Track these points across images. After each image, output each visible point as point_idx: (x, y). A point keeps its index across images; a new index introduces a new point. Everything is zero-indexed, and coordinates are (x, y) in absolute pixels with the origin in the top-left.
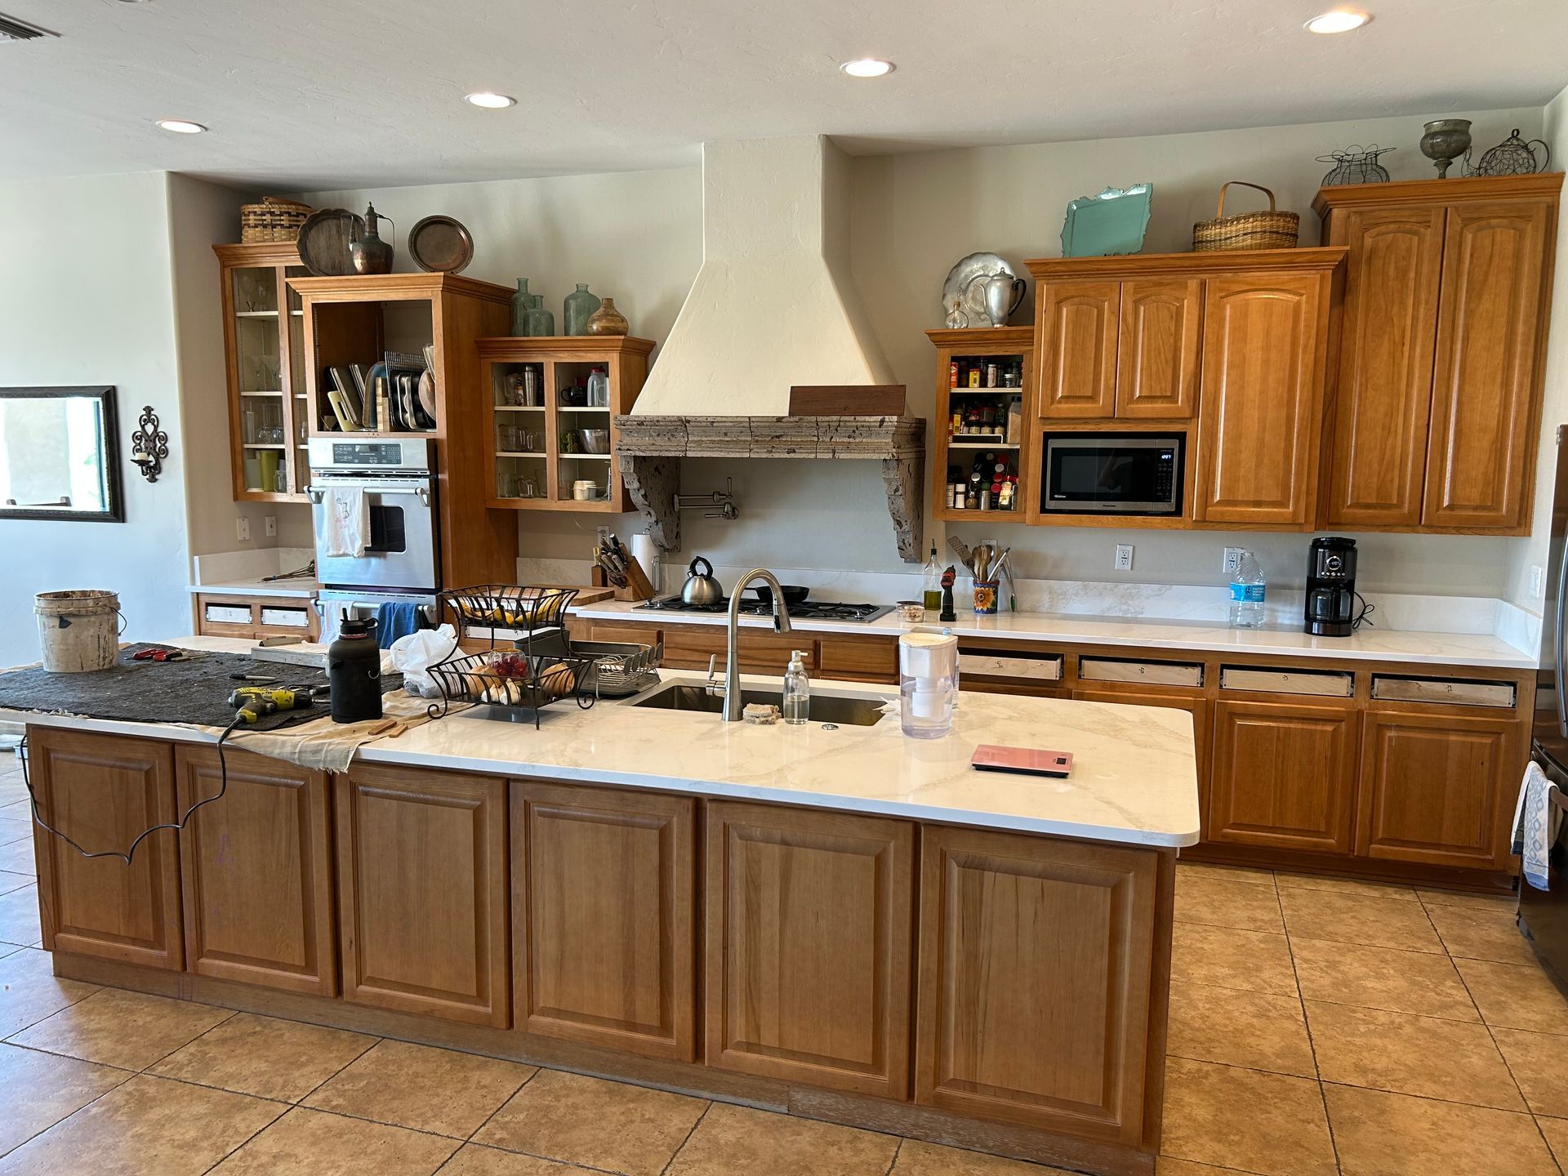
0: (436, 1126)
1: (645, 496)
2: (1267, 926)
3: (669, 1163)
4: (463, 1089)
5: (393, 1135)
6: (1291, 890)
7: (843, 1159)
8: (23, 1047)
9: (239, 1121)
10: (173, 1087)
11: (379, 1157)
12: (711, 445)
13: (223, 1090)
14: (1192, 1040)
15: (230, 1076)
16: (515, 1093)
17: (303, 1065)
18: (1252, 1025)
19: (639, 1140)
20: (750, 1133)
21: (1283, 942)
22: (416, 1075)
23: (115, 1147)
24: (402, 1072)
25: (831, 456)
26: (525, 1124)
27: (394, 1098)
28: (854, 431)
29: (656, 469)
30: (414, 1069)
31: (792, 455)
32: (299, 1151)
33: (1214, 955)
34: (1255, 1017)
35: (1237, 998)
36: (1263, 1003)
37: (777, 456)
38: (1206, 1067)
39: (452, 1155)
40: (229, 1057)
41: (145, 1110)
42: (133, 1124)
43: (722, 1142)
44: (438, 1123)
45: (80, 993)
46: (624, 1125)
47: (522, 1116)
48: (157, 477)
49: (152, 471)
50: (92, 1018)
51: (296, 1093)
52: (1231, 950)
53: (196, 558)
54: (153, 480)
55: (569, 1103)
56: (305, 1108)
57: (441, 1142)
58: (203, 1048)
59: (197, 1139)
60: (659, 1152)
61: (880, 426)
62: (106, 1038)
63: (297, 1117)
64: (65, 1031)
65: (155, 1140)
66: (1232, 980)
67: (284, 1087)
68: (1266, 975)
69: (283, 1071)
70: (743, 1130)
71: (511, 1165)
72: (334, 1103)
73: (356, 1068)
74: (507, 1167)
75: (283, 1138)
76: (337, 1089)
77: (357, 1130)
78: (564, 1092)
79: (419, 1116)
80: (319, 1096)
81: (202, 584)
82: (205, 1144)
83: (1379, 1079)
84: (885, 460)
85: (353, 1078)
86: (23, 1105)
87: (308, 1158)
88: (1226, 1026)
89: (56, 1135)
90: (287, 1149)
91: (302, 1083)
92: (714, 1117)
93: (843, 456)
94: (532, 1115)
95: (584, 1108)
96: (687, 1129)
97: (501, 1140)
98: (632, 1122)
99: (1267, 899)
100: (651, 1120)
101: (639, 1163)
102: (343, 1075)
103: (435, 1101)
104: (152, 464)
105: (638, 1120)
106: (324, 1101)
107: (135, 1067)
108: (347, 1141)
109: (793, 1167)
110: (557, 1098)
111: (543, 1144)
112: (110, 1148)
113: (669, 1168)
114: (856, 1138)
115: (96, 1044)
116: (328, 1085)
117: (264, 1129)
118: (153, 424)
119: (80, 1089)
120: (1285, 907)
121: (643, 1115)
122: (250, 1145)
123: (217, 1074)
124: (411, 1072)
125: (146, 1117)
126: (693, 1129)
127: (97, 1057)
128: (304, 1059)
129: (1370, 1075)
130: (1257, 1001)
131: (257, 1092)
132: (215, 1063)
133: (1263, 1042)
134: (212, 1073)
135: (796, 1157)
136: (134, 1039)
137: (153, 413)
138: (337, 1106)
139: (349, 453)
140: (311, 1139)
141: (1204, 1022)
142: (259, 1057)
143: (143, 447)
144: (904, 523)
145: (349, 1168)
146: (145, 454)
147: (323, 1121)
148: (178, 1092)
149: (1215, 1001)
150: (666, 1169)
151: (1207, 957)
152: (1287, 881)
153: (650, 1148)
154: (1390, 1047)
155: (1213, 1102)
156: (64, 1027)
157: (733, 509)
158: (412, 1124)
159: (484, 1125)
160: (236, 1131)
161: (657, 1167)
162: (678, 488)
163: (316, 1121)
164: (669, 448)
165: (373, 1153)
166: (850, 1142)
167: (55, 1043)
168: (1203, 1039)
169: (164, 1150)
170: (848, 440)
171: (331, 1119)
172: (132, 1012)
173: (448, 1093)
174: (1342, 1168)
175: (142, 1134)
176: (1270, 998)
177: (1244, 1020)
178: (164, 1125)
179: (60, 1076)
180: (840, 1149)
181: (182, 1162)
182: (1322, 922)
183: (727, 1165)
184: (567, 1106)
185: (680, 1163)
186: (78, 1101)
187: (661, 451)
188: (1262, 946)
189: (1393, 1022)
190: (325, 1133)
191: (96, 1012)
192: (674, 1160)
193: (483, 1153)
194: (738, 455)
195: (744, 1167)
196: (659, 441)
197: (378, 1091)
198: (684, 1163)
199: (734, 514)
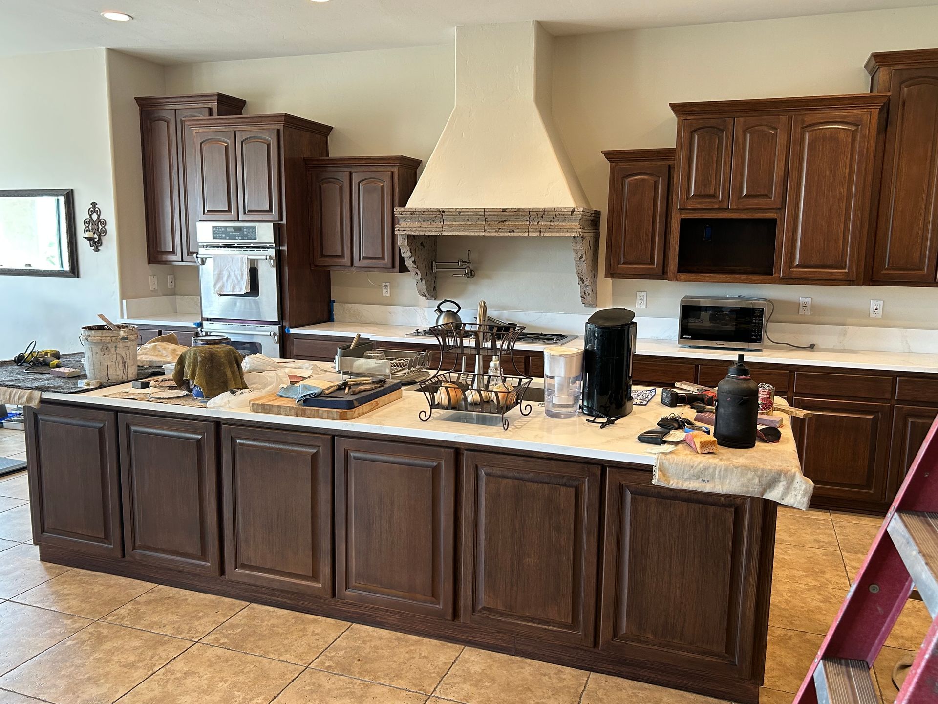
0: (287, 657)
1: (414, 262)
2: (827, 545)
3: (439, 684)
4: (303, 635)
5: (260, 662)
6: (841, 523)
7: (552, 684)
8: (22, 604)
9: (160, 651)
10: (118, 629)
11: (252, 675)
12: (458, 228)
13: (150, 632)
14: (780, 615)
15: (154, 624)
16: (337, 639)
17: (200, 618)
18: (819, 607)
19: (419, 669)
20: (490, 667)
21: (838, 555)
22: (273, 626)
23: (83, 665)
24: (264, 624)
25: (538, 234)
26: (345, 658)
27: (260, 640)
28: (554, 218)
29: (422, 244)
30: (271, 622)
31: (512, 234)
32: (201, 670)
33: (792, 563)
34: (821, 602)
35: (809, 590)
36: (826, 593)
37: (502, 234)
38: (790, 633)
39: (299, 675)
40: (153, 612)
41: (101, 643)
42: (94, 652)
43: (473, 671)
44: (288, 655)
45: (57, 572)
46: (408, 660)
47: (342, 653)
48: (99, 248)
49: (96, 244)
50: (65, 586)
51: (197, 635)
52: (803, 561)
53: (124, 301)
54: (97, 250)
55: (373, 646)
56: (203, 644)
57: (291, 667)
58: (137, 606)
59: (135, 662)
60: (431, 677)
61: (571, 214)
62: (75, 599)
63: (198, 649)
64: (48, 594)
65: (108, 661)
66: (805, 579)
67: (189, 631)
68: (827, 576)
69: (188, 621)
70: (486, 665)
71: (336, 682)
72: (222, 642)
73: (234, 621)
74: (334, 684)
75: (190, 662)
76: (223, 633)
77: (237, 658)
78: (368, 639)
79: (276, 651)
80: (212, 637)
81: (128, 318)
82: (140, 665)
83: (906, 642)
84: (574, 237)
85: (232, 627)
86: (23, 639)
87: (206, 674)
88: (802, 607)
89: (45, 657)
90: (193, 669)
91: (200, 629)
92: (466, 656)
93: (546, 234)
94: (349, 652)
95: (382, 649)
96: (449, 663)
97: (329, 667)
98: (413, 658)
99: (826, 529)
100: (425, 657)
101: (419, 684)
102: (226, 624)
103: (286, 642)
104: (96, 240)
105: (418, 657)
106: (215, 640)
107: (94, 617)
108: (231, 665)
109: (519, 689)
110: (364, 642)
111: (357, 670)
112: (79, 666)
113: (438, 687)
114: (560, 671)
115: (68, 603)
116: (217, 631)
117: (177, 656)
118: (97, 214)
119: (59, 630)
120: (839, 534)
121: (420, 654)
122: (169, 666)
123: (146, 623)
124: (270, 624)
125: (102, 648)
126: (453, 663)
127: (69, 610)
128: (201, 614)
129: (900, 641)
130: (822, 592)
131: (172, 634)
132: (145, 615)
133: (827, 618)
134: (143, 622)
135: (521, 682)
136: (92, 600)
137: (97, 206)
138: (223, 644)
139: (223, 233)
140: (208, 663)
141: (787, 605)
142: (172, 612)
143: (91, 228)
144: (585, 280)
145: (233, 681)
146: (92, 233)
147: (214, 653)
148: (122, 632)
149: (794, 592)
150: (436, 687)
151: (788, 564)
152: (840, 518)
153: (425, 674)
154: (913, 622)
155: (795, 654)
156: (47, 592)
157: (471, 271)
158: (272, 656)
159: (318, 657)
160: (160, 657)
161: (430, 686)
162: (435, 257)
163: (210, 653)
164: (432, 229)
165: (248, 672)
166: (556, 674)
167: (42, 601)
168: (787, 615)
169: (114, 668)
170: (549, 224)
171: (220, 651)
172: (91, 584)
173: (294, 637)
174: (884, 698)
175: (100, 658)
176: (831, 590)
177: (814, 604)
178: (114, 653)
179: (47, 622)
180: (550, 678)
181: (126, 675)
182: (864, 543)
183: (476, 686)
184: (371, 647)
185: (446, 684)
186: (58, 637)
187: (425, 231)
188: (824, 557)
189: (914, 607)
190: (216, 660)
191: (67, 583)
192: (442, 682)
193: (318, 675)
194: (476, 234)
195: (487, 688)
196: (424, 225)
197: (250, 635)
198: (449, 684)
199: (472, 274)
